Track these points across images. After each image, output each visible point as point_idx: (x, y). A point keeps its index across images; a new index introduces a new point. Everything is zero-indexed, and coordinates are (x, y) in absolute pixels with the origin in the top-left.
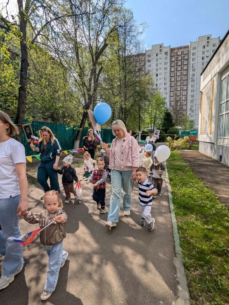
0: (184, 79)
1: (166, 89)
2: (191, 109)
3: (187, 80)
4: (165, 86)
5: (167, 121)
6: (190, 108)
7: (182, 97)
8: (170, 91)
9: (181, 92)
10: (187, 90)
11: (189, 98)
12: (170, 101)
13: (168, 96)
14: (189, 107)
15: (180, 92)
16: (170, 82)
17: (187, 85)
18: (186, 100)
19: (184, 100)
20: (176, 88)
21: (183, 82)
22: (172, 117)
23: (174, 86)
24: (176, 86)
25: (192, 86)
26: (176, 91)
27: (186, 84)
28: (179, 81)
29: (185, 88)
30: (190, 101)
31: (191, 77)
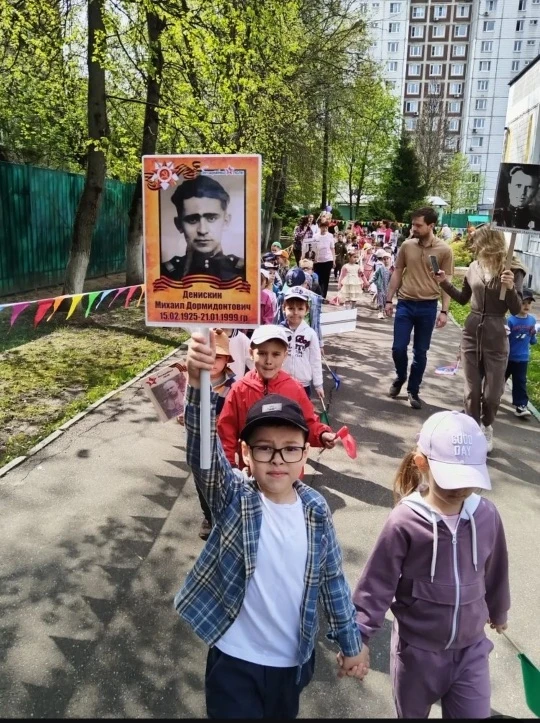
0: (459, 16)
1: (393, 50)
2: (474, 130)
3: (469, 19)
4: (392, 37)
5: (402, 180)
6: (472, 127)
7: (449, 84)
8: (409, 59)
9: (444, 66)
10: (465, 58)
11: (473, 91)
12: (406, 96)
13: (398, 76)
14: (468, 124)
15: (441, 63)
16: (412, 21)
17: (466, 39)
18: (462, 96)
19: (453, 96)
20: (429, 47)
21: (454, 26)
22: (417, 165)
23: (423, 40)
24: (431, 39)
25: (485, 46)
26: (429, 59)
27: (465, 36)
28: (440, 20)
29: (460, 52)
30: (474, 101)
31: (482, 12)
